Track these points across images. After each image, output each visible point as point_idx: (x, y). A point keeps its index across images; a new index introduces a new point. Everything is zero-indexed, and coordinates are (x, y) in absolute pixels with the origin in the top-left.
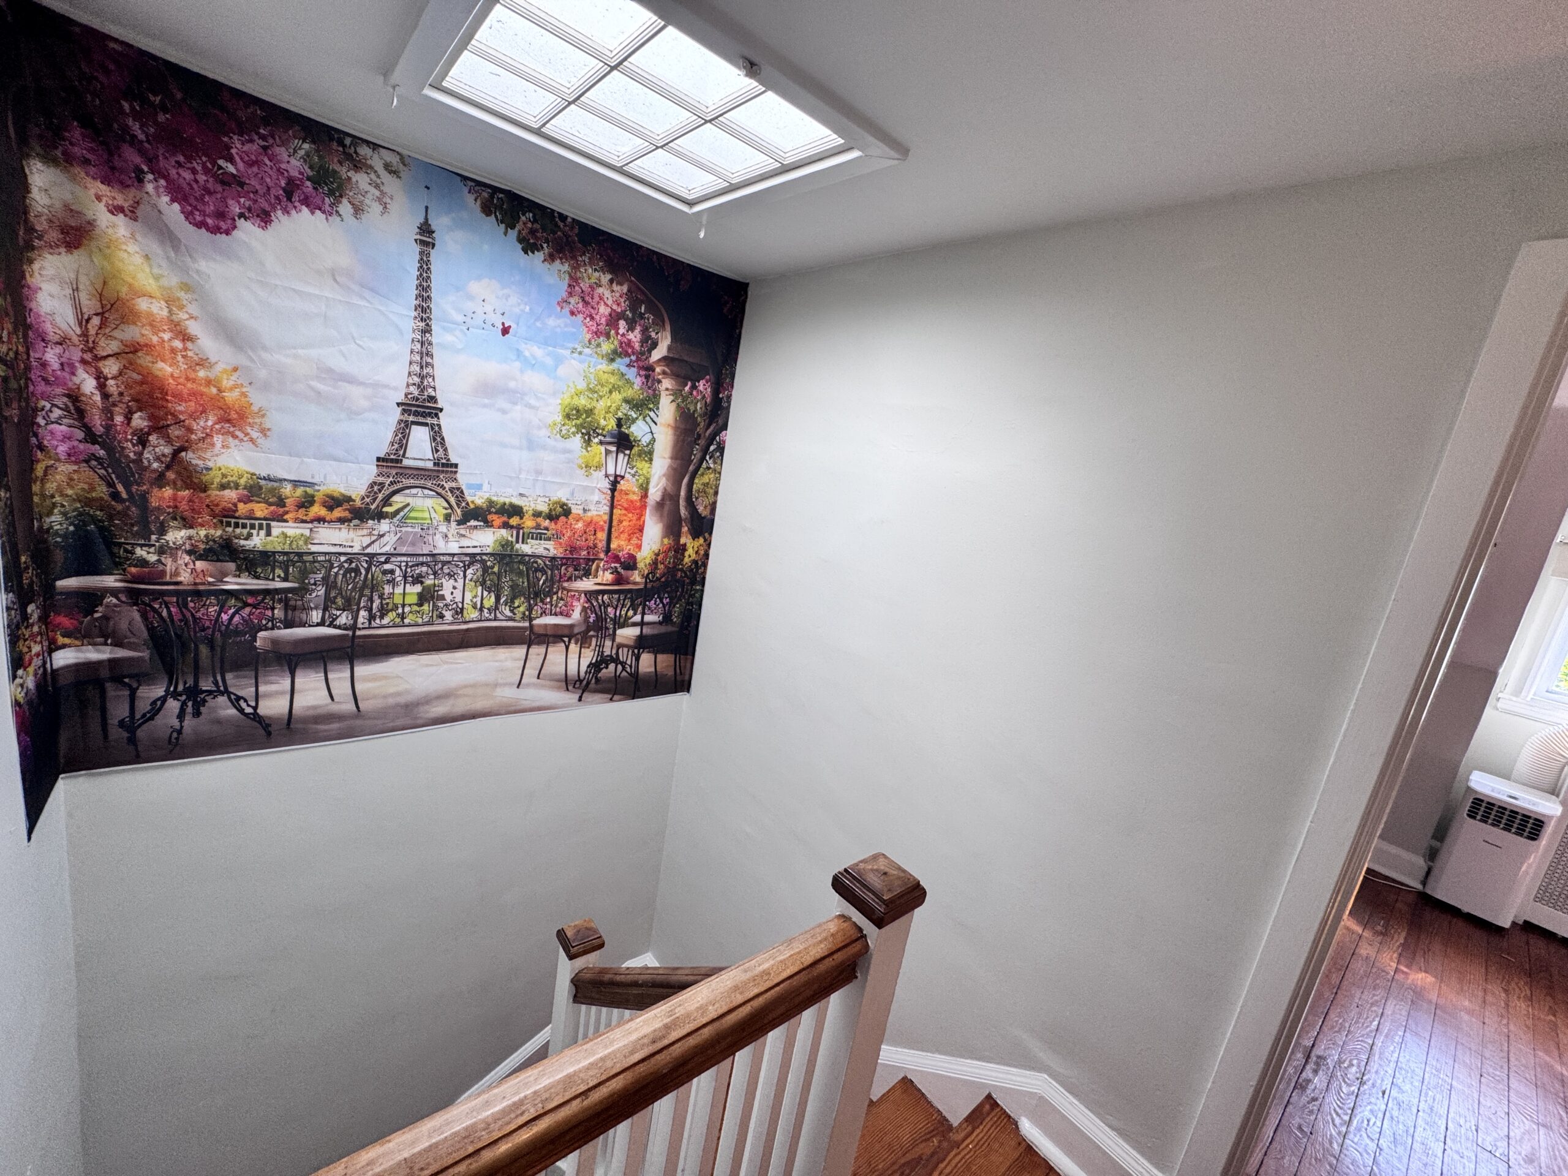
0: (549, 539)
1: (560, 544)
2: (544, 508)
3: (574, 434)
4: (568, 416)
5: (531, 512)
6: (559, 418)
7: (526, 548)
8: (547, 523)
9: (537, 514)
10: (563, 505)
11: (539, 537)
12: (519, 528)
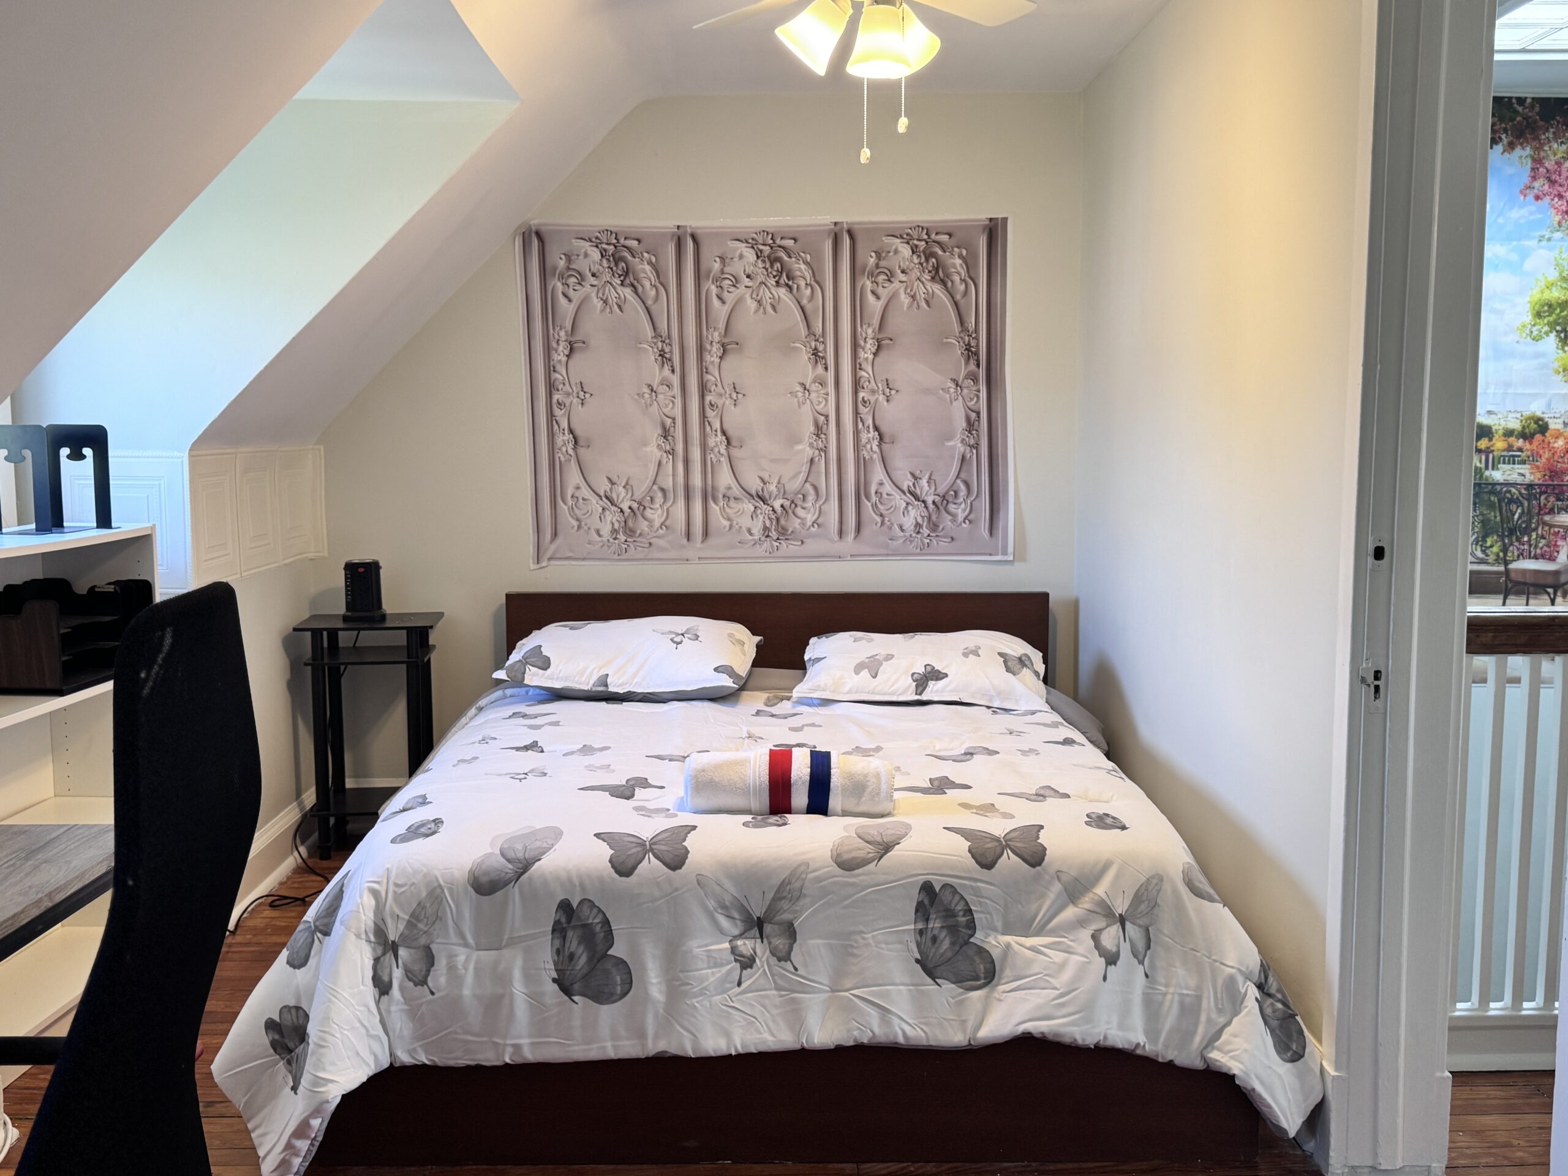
0: (1523, 462)
1: (1538, 467)
2: (1515, 425)
3: (1547, 334)
4: (1538, 315)
5: (1501, 432)
6: (1528, 318)
7: (1497, 475)
8: (1520, 443)
9: (1509, 433)
10: (1538, 420)
11: (1512, 460)
12: (1488, 451)
